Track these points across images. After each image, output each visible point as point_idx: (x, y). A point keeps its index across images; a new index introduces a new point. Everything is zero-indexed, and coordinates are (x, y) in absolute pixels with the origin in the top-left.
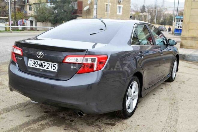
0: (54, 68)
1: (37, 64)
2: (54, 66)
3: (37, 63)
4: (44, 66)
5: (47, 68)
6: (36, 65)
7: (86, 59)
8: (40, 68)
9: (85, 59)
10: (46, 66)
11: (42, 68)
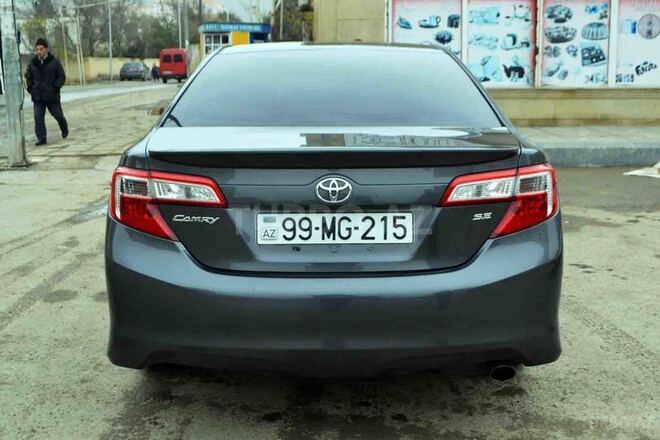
0: (400, 232)
1: (309, 229)
2: (396, 226)
3: (305, 224)
4: (349, 229)
5: (364, 237)
6: (305, 234)
7: (521, 180)
8: (329, 241)
9: (519, 182)
10: (356, 228)
11: (338, 240)
